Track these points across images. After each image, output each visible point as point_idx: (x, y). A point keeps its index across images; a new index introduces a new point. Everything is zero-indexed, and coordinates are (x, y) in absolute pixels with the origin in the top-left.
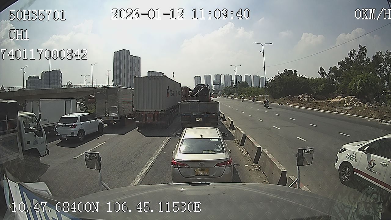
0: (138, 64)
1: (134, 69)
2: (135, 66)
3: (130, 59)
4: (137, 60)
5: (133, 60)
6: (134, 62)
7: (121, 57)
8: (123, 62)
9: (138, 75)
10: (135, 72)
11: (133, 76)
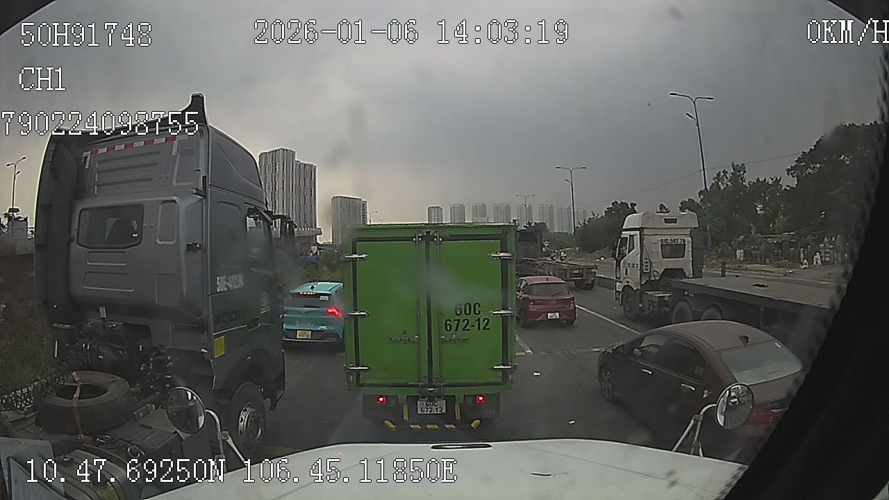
0: (311, 181)
1: (302, 191)
2: (305, 185)
3: (294, 170)
4: (310, 173)
5: (300, 173)
7: (276, 164)
8: (281, 175)
9: (311, 203)
10: (305, 197)
11: (300, 205)
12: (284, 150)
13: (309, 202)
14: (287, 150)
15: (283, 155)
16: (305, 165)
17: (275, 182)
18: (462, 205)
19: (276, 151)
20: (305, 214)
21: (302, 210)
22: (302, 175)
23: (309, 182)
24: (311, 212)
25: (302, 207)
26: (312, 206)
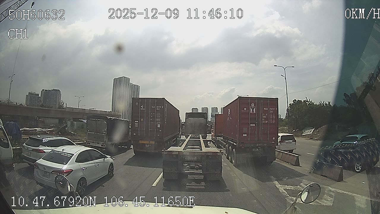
0: (137, 93)
2: (134, 95)
3: (129, 87)
4: (137, 89)
5: (132, 88)
6: (133, 90)
7: (121, 84)
12: (125, 77)
15: (124, 80)
16: (135, 85)
19: (121, 77)
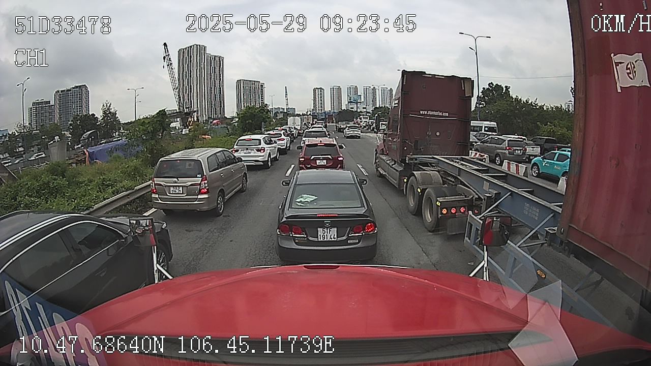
0: (220, 69)
1: (213, 77)
2: (215, 72)
3: (206, 61)
5: (211, 63)
7: (191, 56)
8: (195, 65)
9: (220, 86)
10: (215, 81)
11: (211, 88)
12: (197, 45)
13: (218, 85)
14: (199, 45)
15: (197, 49)
16: (215, 56)
17: (191, 71)
18: (339, 87)
19: (191, 47)
20: (215, 95)
21: (213, 92)
22: (213, 64)
23: (218, 69)
24: (220, 93)
25: (213, 89)
26: (220, 88)
